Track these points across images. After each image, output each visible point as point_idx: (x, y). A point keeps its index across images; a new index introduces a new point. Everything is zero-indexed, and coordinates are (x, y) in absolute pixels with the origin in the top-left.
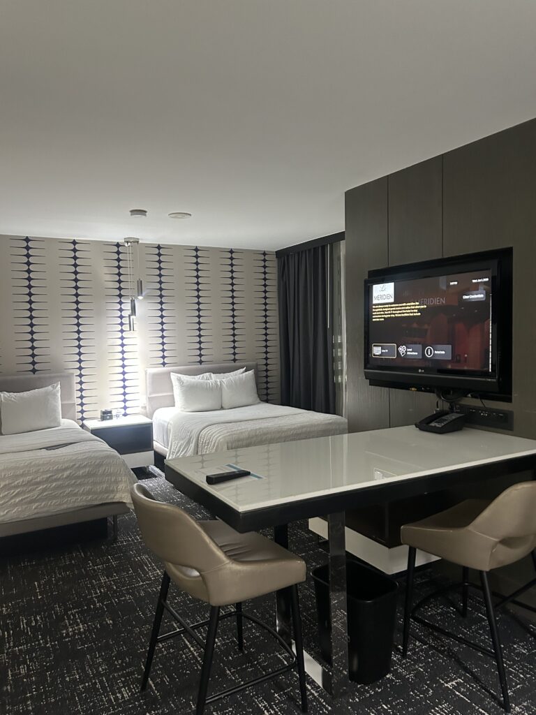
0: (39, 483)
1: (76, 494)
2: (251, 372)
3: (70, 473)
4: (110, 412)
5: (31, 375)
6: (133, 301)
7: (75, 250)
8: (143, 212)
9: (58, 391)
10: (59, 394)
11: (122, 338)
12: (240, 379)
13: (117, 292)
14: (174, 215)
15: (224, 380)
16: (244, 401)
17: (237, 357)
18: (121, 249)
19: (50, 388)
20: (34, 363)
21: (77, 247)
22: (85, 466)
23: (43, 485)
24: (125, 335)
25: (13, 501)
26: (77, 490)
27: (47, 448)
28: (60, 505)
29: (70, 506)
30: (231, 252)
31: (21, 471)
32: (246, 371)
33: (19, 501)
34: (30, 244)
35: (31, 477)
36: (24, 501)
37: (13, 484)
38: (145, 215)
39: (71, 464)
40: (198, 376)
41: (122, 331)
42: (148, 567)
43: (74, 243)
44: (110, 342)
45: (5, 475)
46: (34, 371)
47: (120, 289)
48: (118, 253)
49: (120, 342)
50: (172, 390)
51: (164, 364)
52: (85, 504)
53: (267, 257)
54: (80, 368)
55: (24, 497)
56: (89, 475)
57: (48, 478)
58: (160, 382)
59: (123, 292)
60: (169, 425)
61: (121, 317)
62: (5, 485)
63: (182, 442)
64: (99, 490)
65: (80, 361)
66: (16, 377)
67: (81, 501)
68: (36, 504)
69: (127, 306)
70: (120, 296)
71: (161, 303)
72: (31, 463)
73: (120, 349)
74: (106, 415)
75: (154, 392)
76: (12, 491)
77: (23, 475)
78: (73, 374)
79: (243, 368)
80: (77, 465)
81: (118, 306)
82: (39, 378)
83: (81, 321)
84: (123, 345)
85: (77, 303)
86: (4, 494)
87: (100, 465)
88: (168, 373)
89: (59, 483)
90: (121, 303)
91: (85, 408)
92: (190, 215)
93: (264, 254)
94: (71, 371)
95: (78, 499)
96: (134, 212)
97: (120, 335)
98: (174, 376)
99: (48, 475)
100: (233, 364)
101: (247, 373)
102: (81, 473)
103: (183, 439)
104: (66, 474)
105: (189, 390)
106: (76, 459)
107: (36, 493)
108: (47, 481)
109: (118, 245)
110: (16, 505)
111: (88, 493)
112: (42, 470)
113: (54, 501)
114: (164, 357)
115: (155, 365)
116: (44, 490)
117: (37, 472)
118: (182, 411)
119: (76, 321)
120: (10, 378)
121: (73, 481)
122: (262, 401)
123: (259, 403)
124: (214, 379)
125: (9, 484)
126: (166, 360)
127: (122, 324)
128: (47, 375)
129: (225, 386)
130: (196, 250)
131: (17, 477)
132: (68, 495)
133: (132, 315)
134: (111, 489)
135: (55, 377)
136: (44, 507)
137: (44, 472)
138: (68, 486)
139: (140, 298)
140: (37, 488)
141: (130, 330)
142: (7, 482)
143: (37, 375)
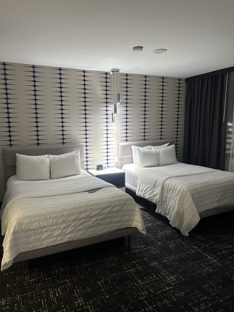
0: (93, 217)
1: (112, 223)
2: (173, 146)
3: (110, 210)
4: (102, 166)
5: (62, 146)
6: (115, 105)
7: (84, 76)
8: (141, 48)
9: (79, 155)
10: (79, 157)
11: (107, 126)
12: (169, 150)
13: (105, 100)
14: (157, 51)
15: (160, 150)
16: (170, 161)
17: (162, 137)
18: (108, 76)
19: (74, 153)
20: (63, 139)
21: (86, 74)
22: (117, 205)
23: (95, 217)
24: (108, 124)
25: (79, 228)
26: (113, 220)
27: (88, 191)
28: (103, 229)
29: (109, 230)
30: (163, 78)
31: (83, 209)
32: (169, 145)
33: (82, 228)
34: (62, 72)
35: (89, 213)
36: (84, 228)
37: (79, 218)
38: (142, 50)
39: (110, 204)
40: (145, 147)
41: (107, 122)
42: (162, 272)
43: (84, 72)
44: (101, 128)
45: (74, 212)
46: (63, 143)
47: (107, 98)
48: (106, 78)
49: (106, 128)
50: (132, 155)
51: (127, 140)
52: (117, 228)
53: (181, 82)
54: (86, 142)
55: (85, 225)
56: (120, 211)
57: (98, 214)
58: (126, 150)
59: (108, 101)
60: (136, 174)
61: (107, 114)
62: (75, 218)
63: (148, 186)
64: (124, 220)
65: (86, 138)
66: (55, 146)
67: (115, 227)
68: (91, 229)
69: (111, 108)
70: (107, 103)
71: (127, 107)
72: (87, 203)
73: (106, 132)
74: (99, 167)
75: (122, 155)
76: (79, 222)
77: (84, 212)
78: (84, 145)
79: (168, 143)
80: (113, 205)
81: (105, 108)
82: (67, 147)
83: (87, 116)
84: (107, 130)
85: (85, 106)
86: (74, 224)
87: (124, 205)
88: (130, 146)
89: (104, 216)
90: (107, 107)
91: (88, 163)
92: (166, 50)
93: (180, 80)
94: (83, 144)
95: (113, 225)
96: (136, 48)
97: (106, 124)
98: (133, 147)
99: (98, 212)
100: (160, 141)
101: (170, 146)
102: (115, 209)
103: (149, 184)
104: (107, 210)
105: (144, 156)
106: (112, 201)
107: (91, 222)
108: (97, 215)
109: (106, 74)
110: (80, 230)
111: (119, 222)
112: (94, 208)
113: (101, 227)
114: (127, 137)
115: (122, 141)
116: (96, 221)
117: (92, 209)
118: (139, 166)
119: (84, 116)
120: (52, 147)
121: (111, 215)
122: (179, 162)
123: (177, 162)
124: (154, 149)
125: (77, 217)
126: (128, 138)
127: (107, 118)
128: (71, 146)
129: (161, 153)
130: (146, 77)
131: (81, 213)
132: (109, 223)
133: (115, 113)
134: (131, 219)
135: (75, 147)
136: (95, 231)
137: (96, 210)
138: (108, 218)
139: (118, 104)
140: (92, 219)
141: (112, 122)
142: (76, 216)
143: (65, 146)
